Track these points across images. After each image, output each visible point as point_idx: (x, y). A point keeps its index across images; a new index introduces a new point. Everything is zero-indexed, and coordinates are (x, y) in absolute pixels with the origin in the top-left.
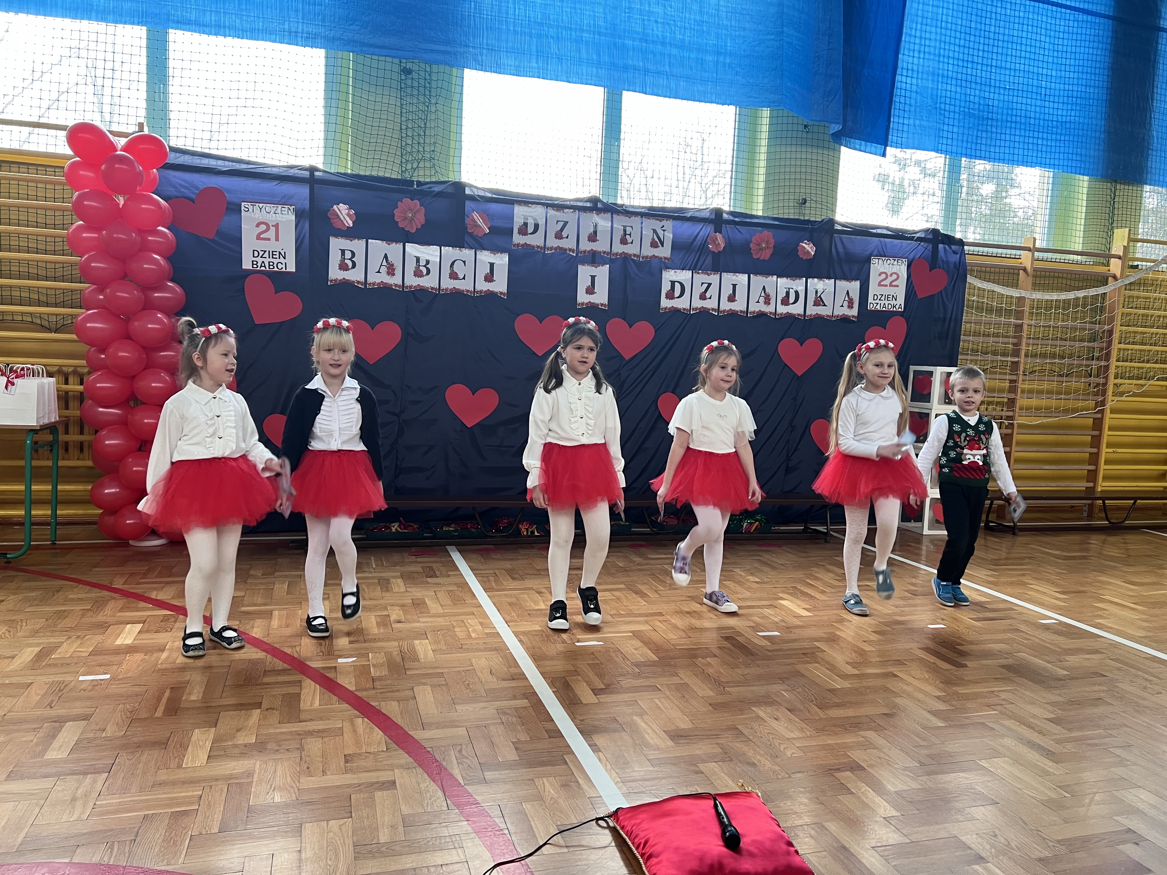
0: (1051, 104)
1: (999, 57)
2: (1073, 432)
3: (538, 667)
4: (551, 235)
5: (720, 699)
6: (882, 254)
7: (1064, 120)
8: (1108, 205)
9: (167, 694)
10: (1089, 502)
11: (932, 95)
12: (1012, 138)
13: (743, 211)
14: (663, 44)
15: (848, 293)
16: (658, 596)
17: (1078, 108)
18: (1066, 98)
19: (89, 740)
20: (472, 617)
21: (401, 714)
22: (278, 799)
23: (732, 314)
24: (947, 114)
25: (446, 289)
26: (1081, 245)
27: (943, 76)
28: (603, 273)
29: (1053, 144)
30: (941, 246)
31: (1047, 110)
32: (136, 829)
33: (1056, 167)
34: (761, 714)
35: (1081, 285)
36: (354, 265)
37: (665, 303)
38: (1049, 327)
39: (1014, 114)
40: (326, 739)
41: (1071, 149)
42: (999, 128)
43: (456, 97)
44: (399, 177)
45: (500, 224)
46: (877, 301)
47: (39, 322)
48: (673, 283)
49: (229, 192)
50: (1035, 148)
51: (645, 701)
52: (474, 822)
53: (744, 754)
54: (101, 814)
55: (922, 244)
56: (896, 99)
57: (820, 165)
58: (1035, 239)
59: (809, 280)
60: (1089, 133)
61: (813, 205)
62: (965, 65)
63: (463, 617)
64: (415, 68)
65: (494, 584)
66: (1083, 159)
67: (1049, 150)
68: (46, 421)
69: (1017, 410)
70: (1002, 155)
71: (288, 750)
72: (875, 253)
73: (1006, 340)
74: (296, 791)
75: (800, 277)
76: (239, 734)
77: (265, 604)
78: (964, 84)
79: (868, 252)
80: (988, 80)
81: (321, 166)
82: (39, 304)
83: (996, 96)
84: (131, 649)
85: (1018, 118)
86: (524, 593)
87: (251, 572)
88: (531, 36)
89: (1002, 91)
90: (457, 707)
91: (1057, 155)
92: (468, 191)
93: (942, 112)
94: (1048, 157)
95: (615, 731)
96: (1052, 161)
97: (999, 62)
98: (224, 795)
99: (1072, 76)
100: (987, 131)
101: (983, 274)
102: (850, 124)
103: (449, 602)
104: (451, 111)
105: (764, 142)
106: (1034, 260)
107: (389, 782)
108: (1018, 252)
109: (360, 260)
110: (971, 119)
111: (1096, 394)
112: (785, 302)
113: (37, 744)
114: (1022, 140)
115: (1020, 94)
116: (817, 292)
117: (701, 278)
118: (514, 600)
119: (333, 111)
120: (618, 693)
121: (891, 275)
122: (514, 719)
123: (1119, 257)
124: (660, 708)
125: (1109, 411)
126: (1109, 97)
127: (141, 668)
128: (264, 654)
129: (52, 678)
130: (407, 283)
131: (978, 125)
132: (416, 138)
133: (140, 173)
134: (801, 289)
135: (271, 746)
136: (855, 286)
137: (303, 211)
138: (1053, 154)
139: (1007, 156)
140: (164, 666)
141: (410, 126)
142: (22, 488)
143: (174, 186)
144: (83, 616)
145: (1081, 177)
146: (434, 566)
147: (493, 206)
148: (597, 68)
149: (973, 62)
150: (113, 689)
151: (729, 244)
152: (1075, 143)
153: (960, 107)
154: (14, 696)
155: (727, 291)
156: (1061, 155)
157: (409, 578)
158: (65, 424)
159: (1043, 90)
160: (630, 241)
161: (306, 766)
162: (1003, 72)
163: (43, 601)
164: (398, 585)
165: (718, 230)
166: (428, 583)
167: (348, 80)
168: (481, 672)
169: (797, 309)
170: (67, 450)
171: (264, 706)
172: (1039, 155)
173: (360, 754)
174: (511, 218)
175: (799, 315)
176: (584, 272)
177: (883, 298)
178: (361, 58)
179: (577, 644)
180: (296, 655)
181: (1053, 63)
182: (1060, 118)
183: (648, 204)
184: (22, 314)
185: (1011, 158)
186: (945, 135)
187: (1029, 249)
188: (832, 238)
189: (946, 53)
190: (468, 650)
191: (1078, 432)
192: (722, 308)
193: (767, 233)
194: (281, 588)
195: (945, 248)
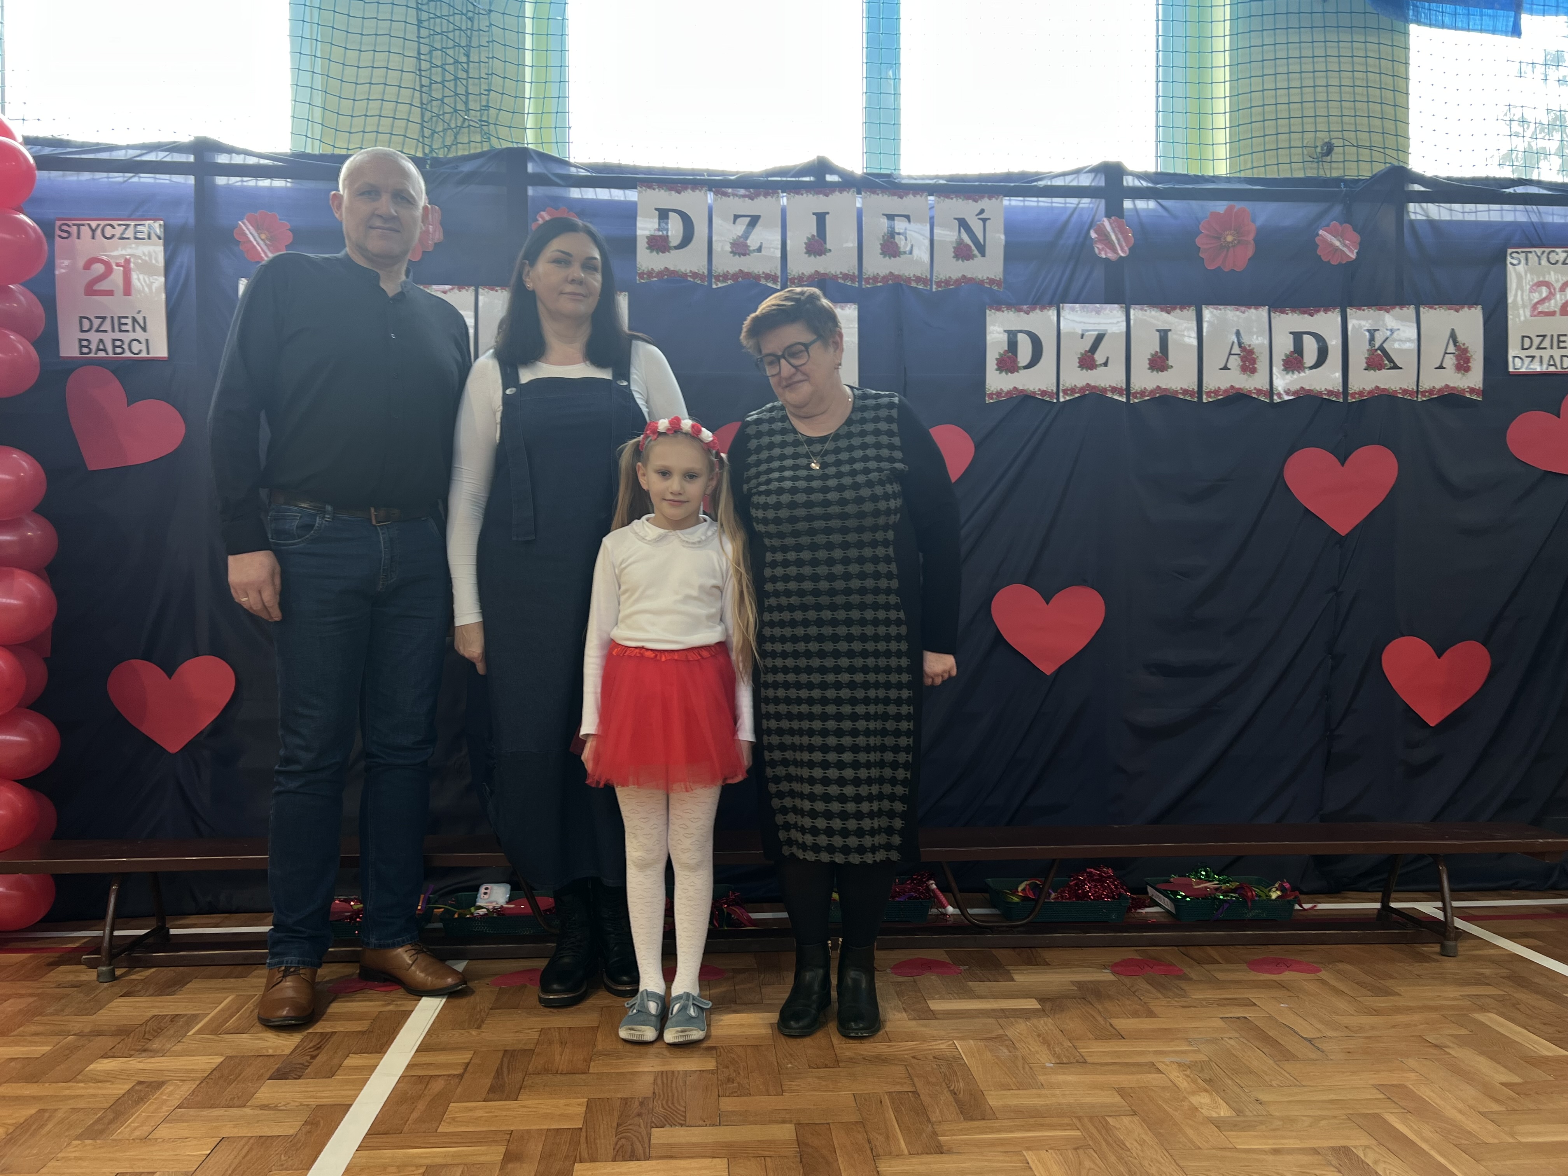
4: (722, 247)
6: (1535, 243)
15: (1453, 335)
23: (1163, 399)
37: (997, 382)
46: (1532, 352)
48: (1012, 337)
57: (1359, 67)
59: (1351, 313)
61: (1350, 156)
72: (1515, 242)
75: (1327, 306)
79: (1498, 239)
92: (533, 167)
112: (1294, 362)
117: (1078, 319)
121: (1562, 289)
132: (450, 85)
134: (1332, 331)
136: (1470, 319)
137: (183, 229)
146: (344, 1030)
147: (593, 194)
151: (1144, 241)
155: (1145, 347)
160: (904, 248)
165: (1114, 211)
169: (1323, 380)
174: (631, 216)
175: (1330, 393)
177: (1546, 343)
188: (1401, 211)
192: (1136, 385)
193: (1236, 209)
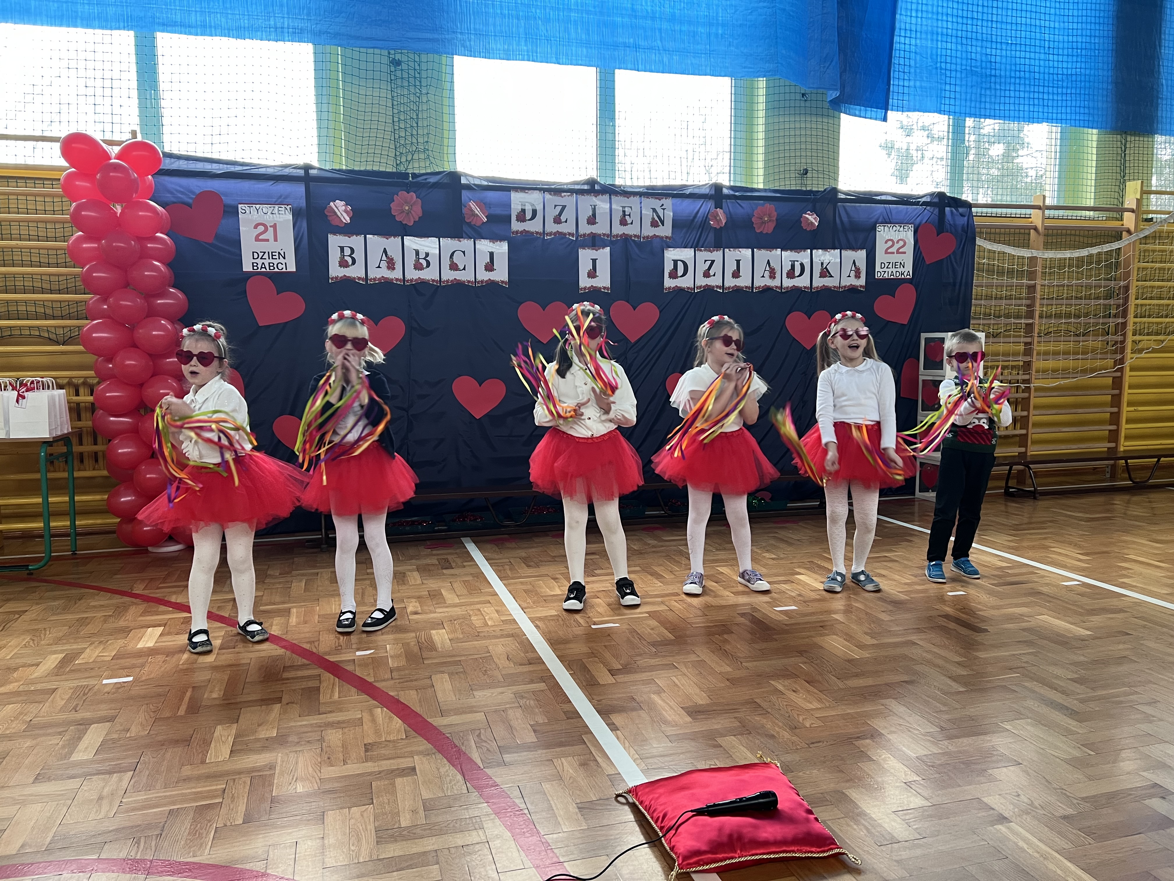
0: (1056, 57)
1: (1000, 12)
2: (1093, 392)
3: (555, 650)
4: (549, 220)
5: (738, 674)
6: (888, 221)
7: (1069, 73)
8: (1119, 158)
9: (188, 694)
10: (1112, 462)
11: (932, 54)
12: (1017, 93)
13: (743, 185)
14: (653, 18)
15: (854, 262)
16: (673, 576)
17: (1083, 60)
18: (1070, 50)
19: (114, 741)
20: (489, 605)
21: (420, 702)
22: (300, 789)
23: (737, 290)
24: (948, 73)
25: (447, 281)
26: (1092, 200)
27: (942, 34)
28: (604, 255)
29: (1060, 98)
30: (947, 209)
31: (1051, 63)
32: (162, 824)
33: (1064, 121)
34: (780, 687)
35: (1094, 241)
36: (354, 262)
37: (669, 283)
38: (1063, 286)
39: (1018, 69)
40: (346, 730)
41: (1078, 102)
42: (1003, 85)
43: (447, 86)
44: (394, 170)
45: (498, 211)
46: (885, 269)
47: (46, 335)
48: (675, 262)
49: (226, 195)
50: (1041, 103)
51: (662, 679)
52: (495, 804)
53: (763, 726)
54: (127, 811)
55: (928, 208)
56: (895, 61)
57: (820, 133)
58: (1044, 197)
59: (814, 251)
60: (1096, 85)
61: (815, 175)
62: (965, 21)
63: (478, 606)
64: (404, 58)
65: (509, 572)
66: (1091, 111)
67: (1055, 105)
68: (59, 433)
69: (1034, 373)
70: (1007, 112)
71: (308, 742)
72: (880, 220)
73: (1019, 302)
74: (318, 781)
75: (805, 249)
76: (260, 728)
77: (284, 603)
78: (964, 41)
79: (873, 220)
80: (989, 36)
81: (316, 164)
82: (46, 317)
83: (998, 51)
84: (152, 652)
85: (1022, 73)
86: (539, 580)
87: (269, 572)
88: (518, 19)
89: (1004, 47)
90: (475, 693)
91: (1064, 109)
92: (463, 181)
93: (943, 71)
94: (1055, 111)
95: (633, 709)
96: (1059, 115)
97: (1000, 17)
98: (248, 788)
99: (1075, 27)
100: (990, 88)
101: (992, 236)
102: (848, 89)
103: (465, 592)
104: (442, 101)
105: (762, 114)
106: (1044, 218)
107: (408, 768)
108: (1028, 211)
109: (359, 255)
110: (974, 77)
111: (1115, 352)
112: (791, 274)
113: (63, 747)
114: (1027, 95)
115: (1023, 48)
116: (822, 264)
117: (703, 255)
118: (529, 587)
119: (325, 107)
120: (636, 672)
121: (898, 242)
122: (532, 702)
123: (1132, 211)
124: (676, 685)
125: (1128, 369)
126: (1114, 47)
127: (163, 669)
128: (283, 650)
129: (76, 683)
130: (408, 277)
131: (982, 83)
132: (409, 130)
133: (135, 180)
134: (806, 262)
135: (293, 738)
136: (861, 255)
137: (301, 209)
138: (1060, 109)
139: (1012, 113)
140: (185, 666)
141: (402, 118)
142: (40, 500)
143: (171, 193)
144: (105, 621)
145: (1090, 130)
146: (449, 557)
147: (490, 194)
148: (586, 47)
149: (972, 18)
150: (136, 691)
151: (731, 219)
152: (1082, 96)
153: (962, 65)
154: (40, 702)
155: (731, 267)
156: (1069, 109)
157: (424, 570)
158: (78, 435)
159: (1047, 43)
160: (629, 221)
161: (326, 756)
162: (1004, 26)
163: (65, 609)
164: (415, 578)
165: (718, 205)
166: (444, 574)
167: (338, 75)
168: (499, 659)
169: (803, 282)
170: (82, 461)
171: (284, 700)
172: (1046, 110)
173: (380, 743)
174: (508, 205)
175: (805, 287)
176: (585, 256)
177: (890, 266)
178: (349, 52)
179: (593, 627)
180: (314, 650)
181: (1055, 14)
182: (1065, 71)
183: (648, 183)
184: (30, 328)
185: (1017, 115)
186: (947, 94)
187: (1038, 208)
188: (835, 207)
189: (945, 10)
190: (485, 638)
191: (1097, 392)
192: (727, 285)
193: (769, 206)
194: (298, 586)
195: (952, 211)
